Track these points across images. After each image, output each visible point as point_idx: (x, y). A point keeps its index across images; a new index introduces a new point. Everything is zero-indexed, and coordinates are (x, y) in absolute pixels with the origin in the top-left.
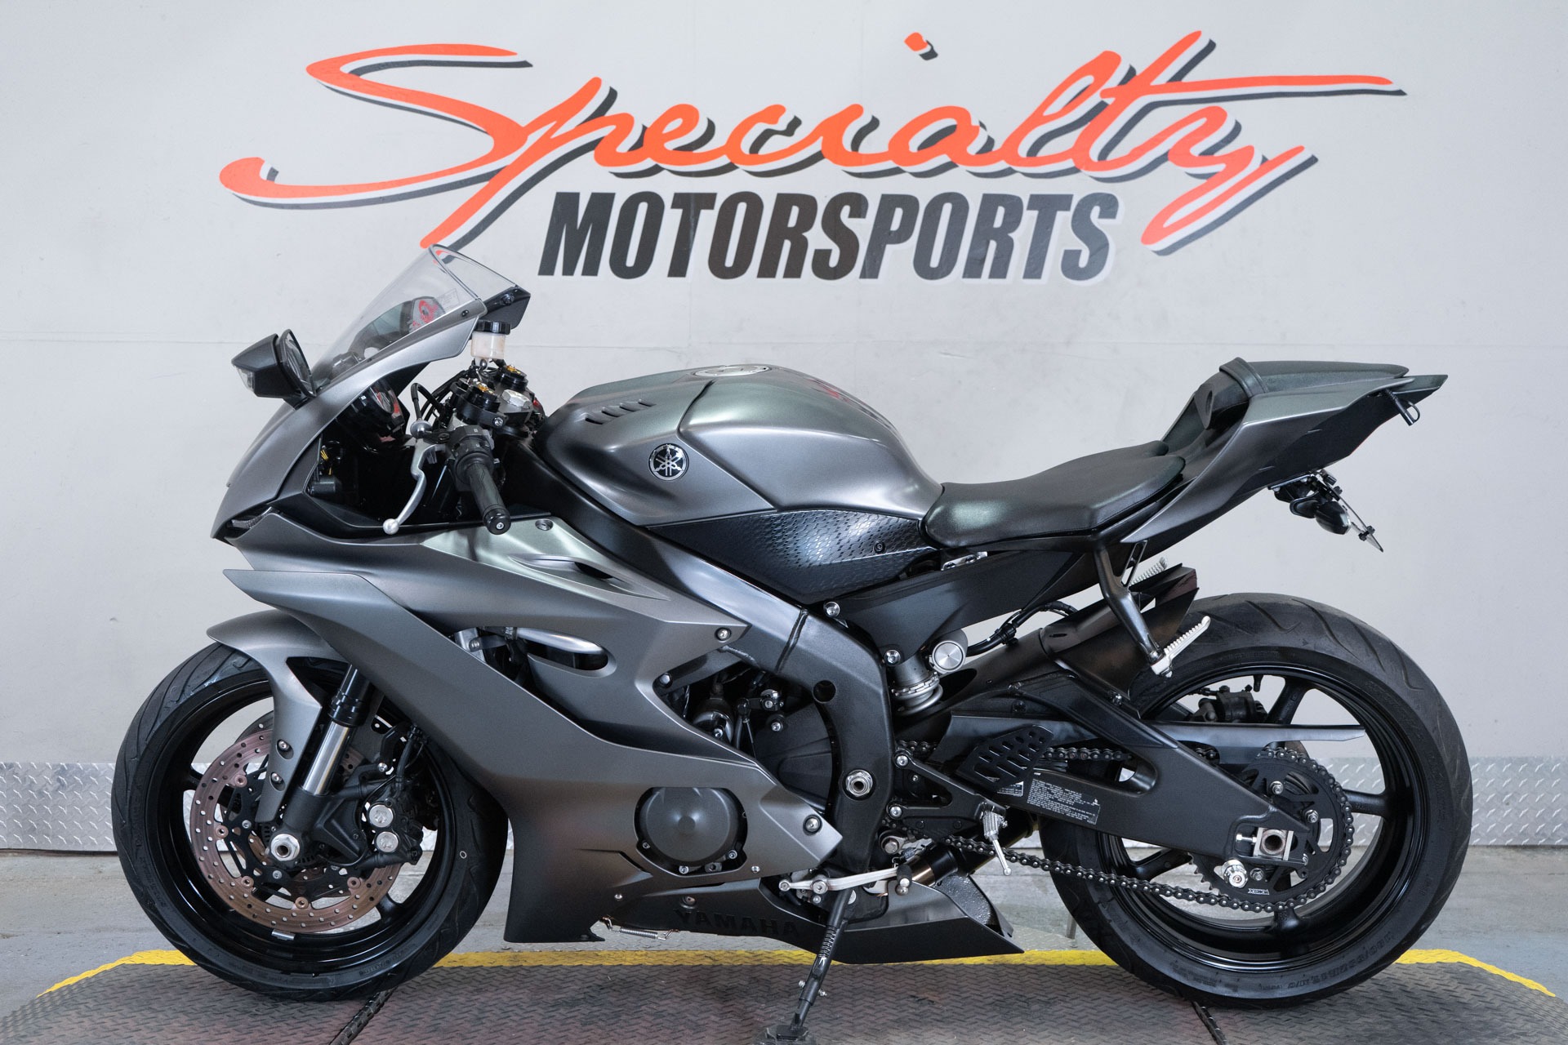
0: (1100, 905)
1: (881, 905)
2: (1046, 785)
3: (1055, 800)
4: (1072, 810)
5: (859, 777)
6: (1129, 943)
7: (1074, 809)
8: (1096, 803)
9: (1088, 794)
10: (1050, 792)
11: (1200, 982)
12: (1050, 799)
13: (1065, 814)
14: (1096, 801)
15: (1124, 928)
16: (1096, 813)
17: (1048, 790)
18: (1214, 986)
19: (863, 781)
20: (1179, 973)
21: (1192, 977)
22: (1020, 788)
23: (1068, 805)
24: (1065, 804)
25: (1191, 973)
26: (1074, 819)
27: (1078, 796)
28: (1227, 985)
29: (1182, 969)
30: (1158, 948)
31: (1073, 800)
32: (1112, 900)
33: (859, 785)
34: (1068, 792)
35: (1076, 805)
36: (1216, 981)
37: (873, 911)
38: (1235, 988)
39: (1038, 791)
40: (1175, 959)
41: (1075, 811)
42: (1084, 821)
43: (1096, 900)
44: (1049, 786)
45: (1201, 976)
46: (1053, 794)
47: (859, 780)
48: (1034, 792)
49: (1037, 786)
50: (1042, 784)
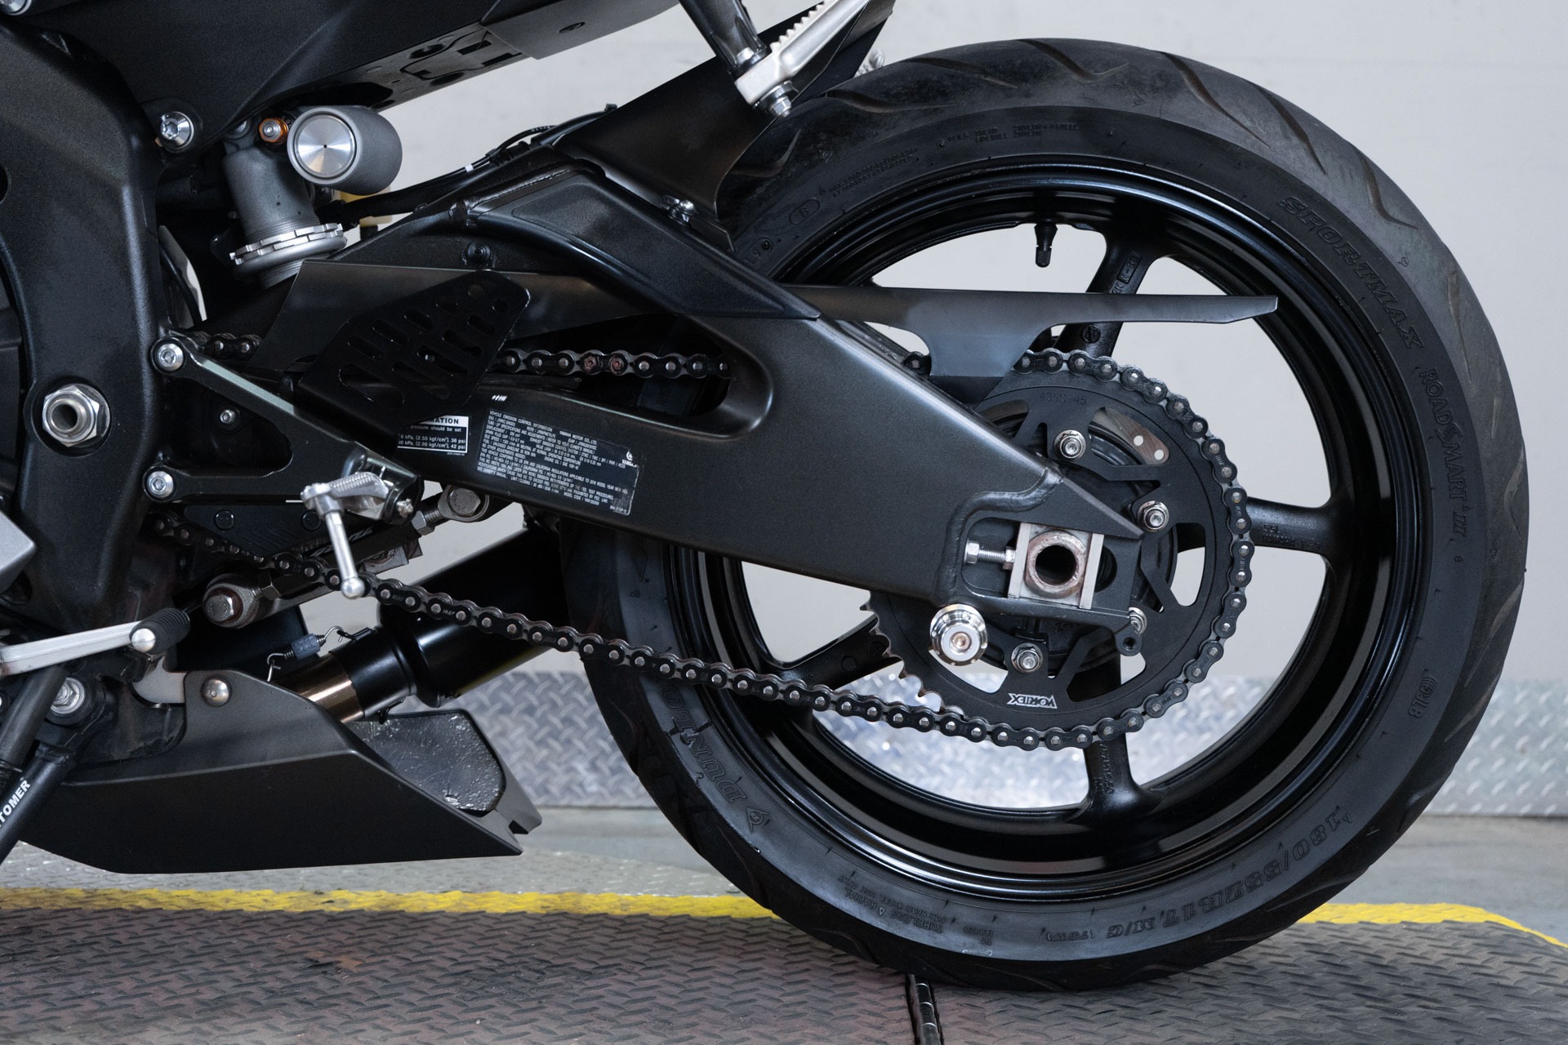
0: (676, 738)
1: (170, 731)
2: (518, 425)
3: (539, 459)
4: (575, 482)
5: (67, 396)
6: (744, 831)
7: (580, 478)
8: (628, 461)
9: (612, 441)
10: (526, 438)
11: (907, 922)
12: (528, 458)
13: (562, 492)
14: (629, 456)
15: (732, 794)
16: (630, 488)
17: (523, 437)
18: (939, 931)
19: (81, 410)
20: (858, 899)
21: (889, 909)
22: (461, 434)
23: (567, 469)
24: (560, 467)
25: (889, 901)
26: (582, 504)
27: (588, 447)
28: (969, 930)
29: (866, 891)
30: (812, 843)
31: (577, 458)
32: (706, 726)
33: (68, 415)
34: (565, 439)
35: (585, 470)
36: (943, 920)
37: (150, 742)
38: (986, 937)
39: (501, 440)
40: (852, 868)
41: (584, 484)
42: (604, 508)
43: (666, 725)
44: (523, 427)
45: (910, 908)
46: (533, 445)
47: (71, 402)
48: (491, 442)
49: (500, 425)
50: (509, 421)
